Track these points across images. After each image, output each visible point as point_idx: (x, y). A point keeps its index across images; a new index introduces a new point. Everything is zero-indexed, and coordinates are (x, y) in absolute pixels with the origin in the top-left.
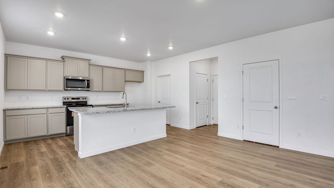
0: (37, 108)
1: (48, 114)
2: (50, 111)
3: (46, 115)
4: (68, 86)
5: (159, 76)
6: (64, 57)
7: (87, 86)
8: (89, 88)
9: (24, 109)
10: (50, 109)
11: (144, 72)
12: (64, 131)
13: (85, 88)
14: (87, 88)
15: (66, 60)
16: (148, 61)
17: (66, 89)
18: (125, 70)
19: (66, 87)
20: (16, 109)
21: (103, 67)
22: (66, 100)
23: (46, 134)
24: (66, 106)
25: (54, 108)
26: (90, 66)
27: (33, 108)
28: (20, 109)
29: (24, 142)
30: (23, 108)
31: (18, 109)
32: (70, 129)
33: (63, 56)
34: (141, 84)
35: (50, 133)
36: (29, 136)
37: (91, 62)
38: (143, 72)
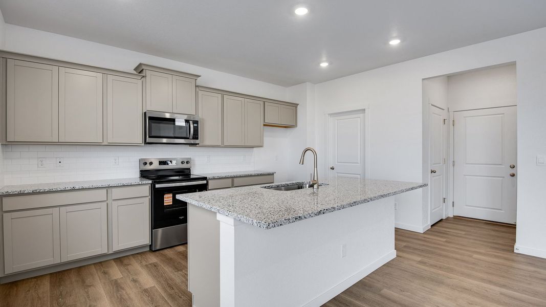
0: (83, 189)
1: (109, 201)
2: (116, 193)
3: (105, 204)
4: (153, 134)
5: (331, 115)
6: (144, 67)
7: (194, 135)
8: (198, 139)
9: (50, 192)
10: (113, 190)
11: (298, 107)
12: (146, 241)
13: (188, 138)
14: (193, 138)
15: (148, 73)
16: (307, 83)
17: (148, 140)
18: (264, 101)
19: (149, 137)
20: (29, 194)
21: (223, 92)
22: (148, 167)
23: (105, 251)
24: (150, 182)
25: (124, 186)
26: (197, 90)
27: (73, 190)
28: (40, 193)
29: (51, 274)
30: (47, 189)
31: (34, 193)
32: (163, 233)
33: (140, 64)
34: (289, 130)
35: (116, 248)
36: (64, 260)
37: (200, 82)
38: (295, 106)
